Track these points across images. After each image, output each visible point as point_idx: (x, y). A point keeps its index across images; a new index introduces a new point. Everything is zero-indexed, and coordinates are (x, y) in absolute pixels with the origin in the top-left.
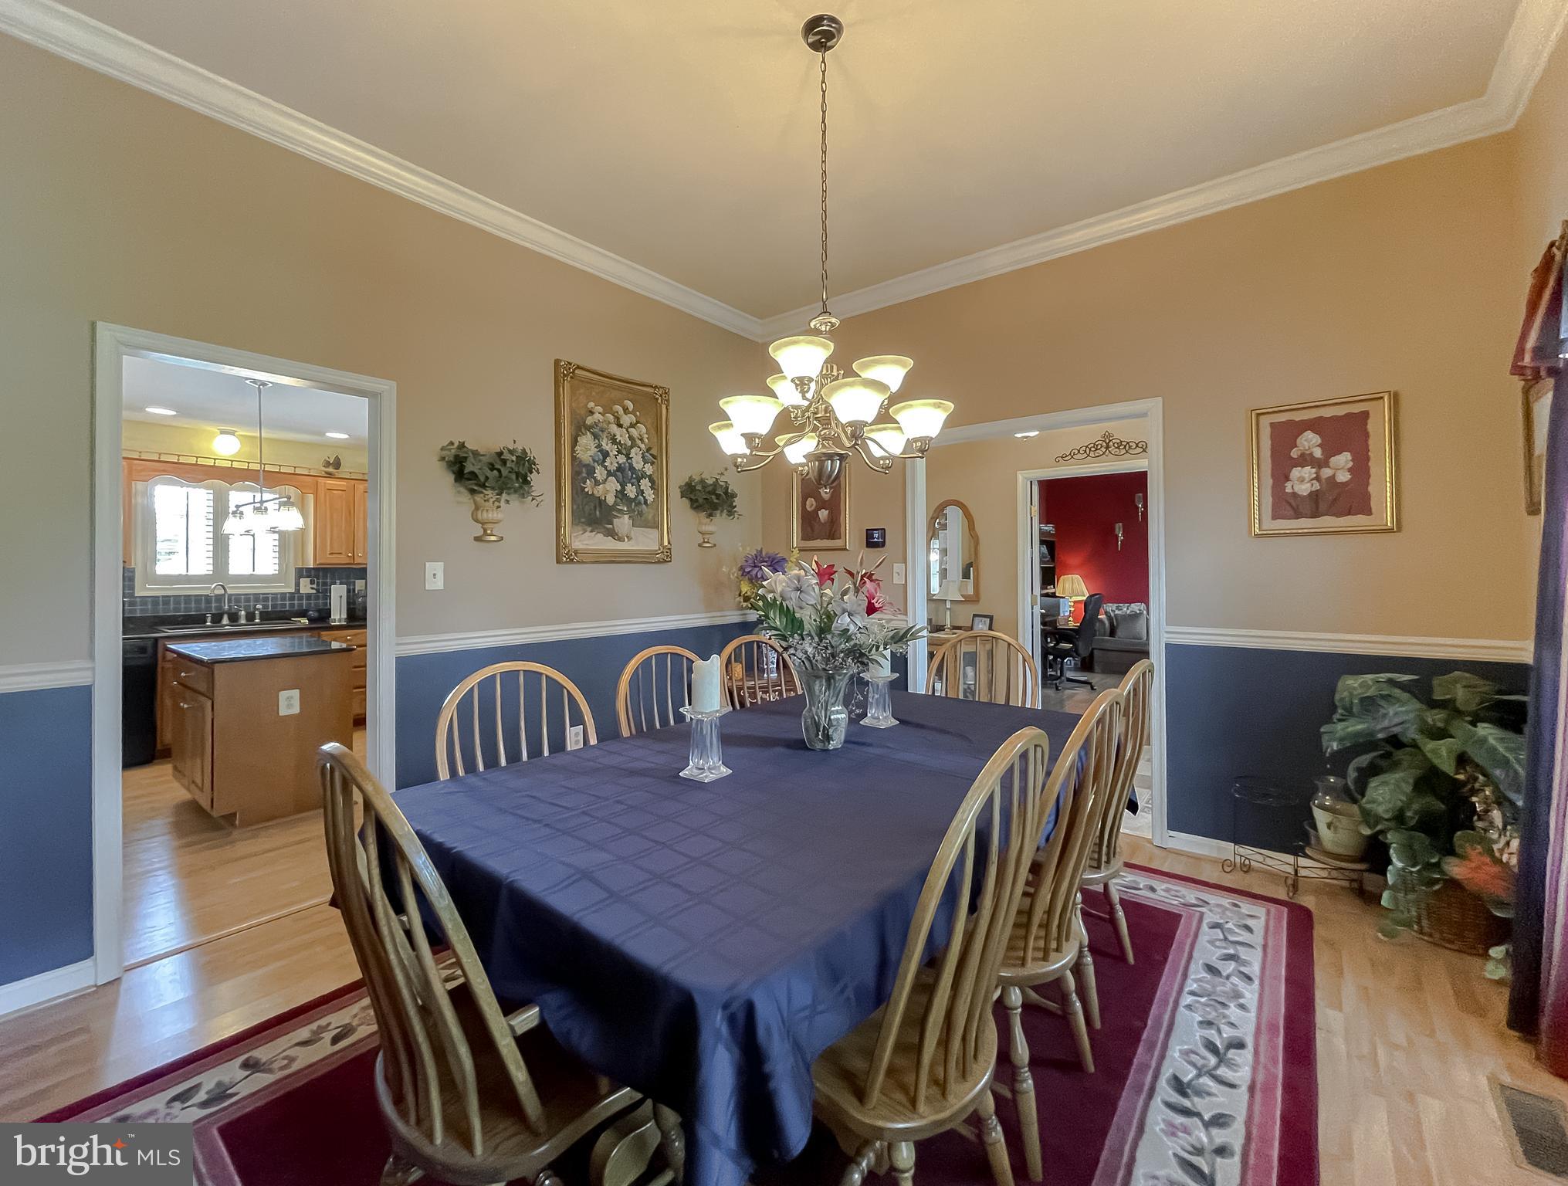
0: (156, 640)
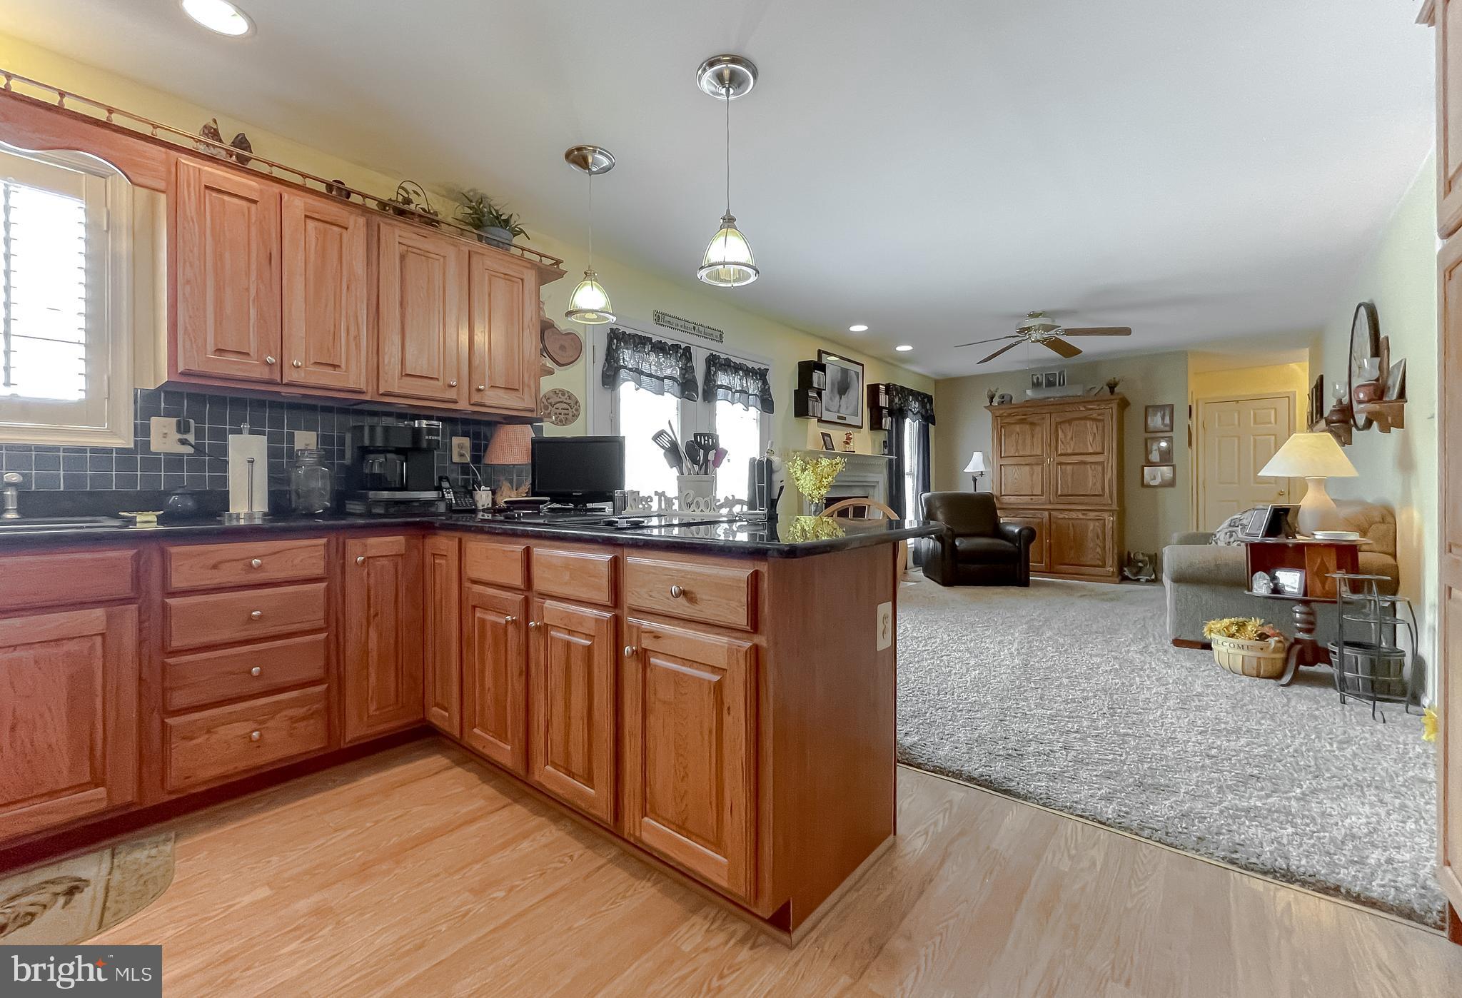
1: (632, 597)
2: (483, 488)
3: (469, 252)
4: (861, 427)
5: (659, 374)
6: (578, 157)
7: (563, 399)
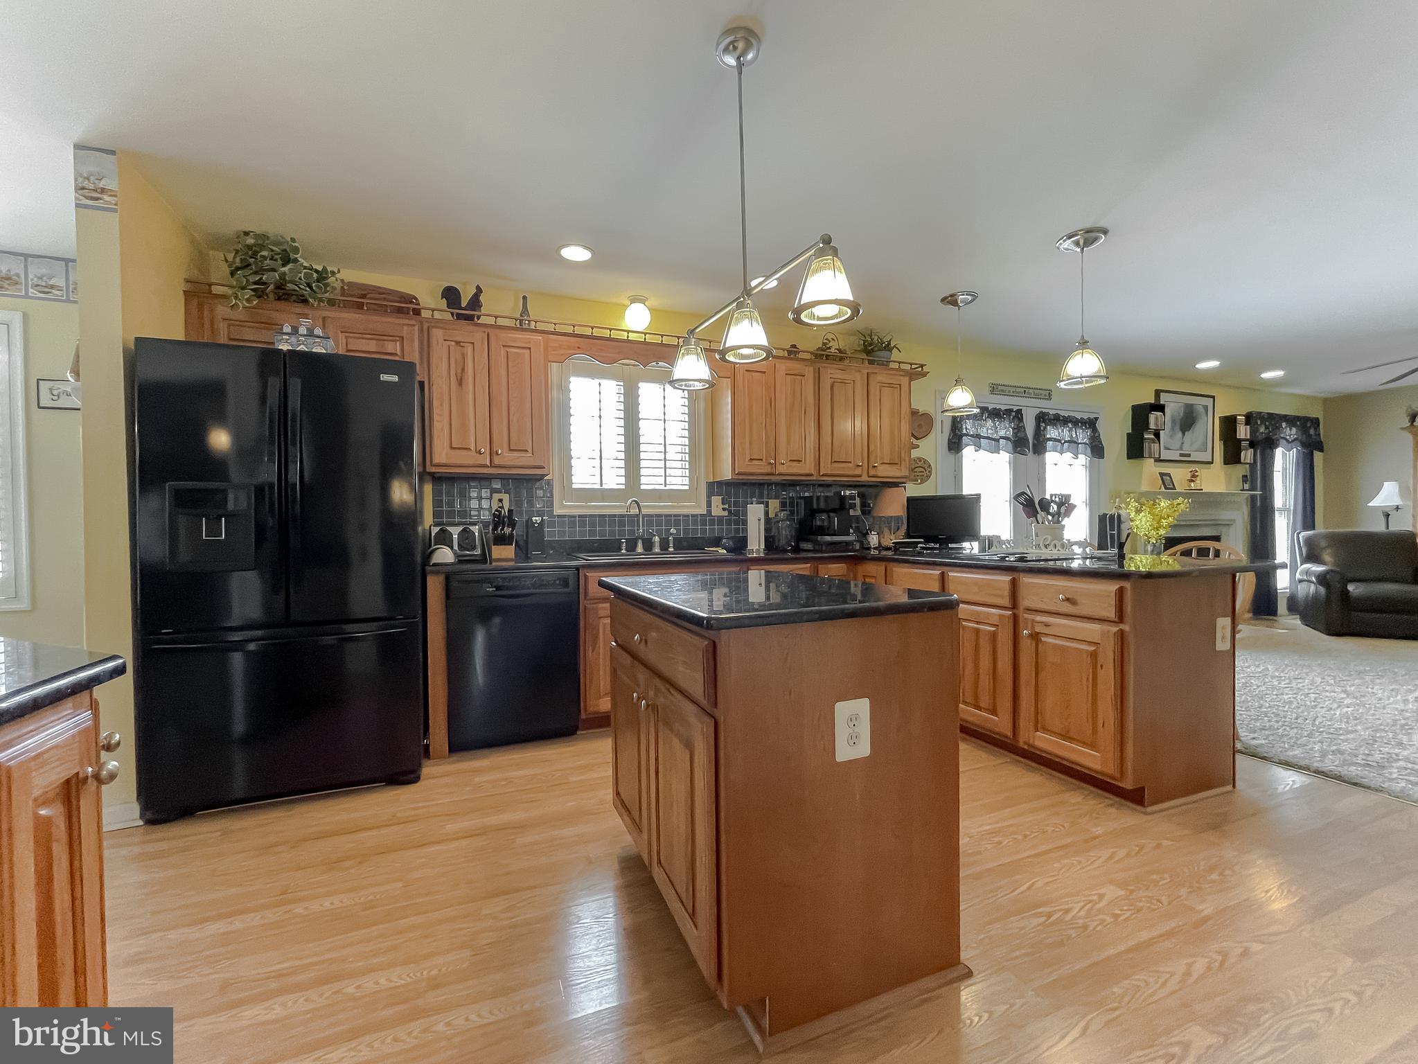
0: (577, 569)
1: (1026, 601)
2: (873, 533)
3: (868, 373)
4: (1212, 463)
5: (994, 436)
6: (951, 300)
7: (920, 464)
